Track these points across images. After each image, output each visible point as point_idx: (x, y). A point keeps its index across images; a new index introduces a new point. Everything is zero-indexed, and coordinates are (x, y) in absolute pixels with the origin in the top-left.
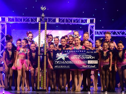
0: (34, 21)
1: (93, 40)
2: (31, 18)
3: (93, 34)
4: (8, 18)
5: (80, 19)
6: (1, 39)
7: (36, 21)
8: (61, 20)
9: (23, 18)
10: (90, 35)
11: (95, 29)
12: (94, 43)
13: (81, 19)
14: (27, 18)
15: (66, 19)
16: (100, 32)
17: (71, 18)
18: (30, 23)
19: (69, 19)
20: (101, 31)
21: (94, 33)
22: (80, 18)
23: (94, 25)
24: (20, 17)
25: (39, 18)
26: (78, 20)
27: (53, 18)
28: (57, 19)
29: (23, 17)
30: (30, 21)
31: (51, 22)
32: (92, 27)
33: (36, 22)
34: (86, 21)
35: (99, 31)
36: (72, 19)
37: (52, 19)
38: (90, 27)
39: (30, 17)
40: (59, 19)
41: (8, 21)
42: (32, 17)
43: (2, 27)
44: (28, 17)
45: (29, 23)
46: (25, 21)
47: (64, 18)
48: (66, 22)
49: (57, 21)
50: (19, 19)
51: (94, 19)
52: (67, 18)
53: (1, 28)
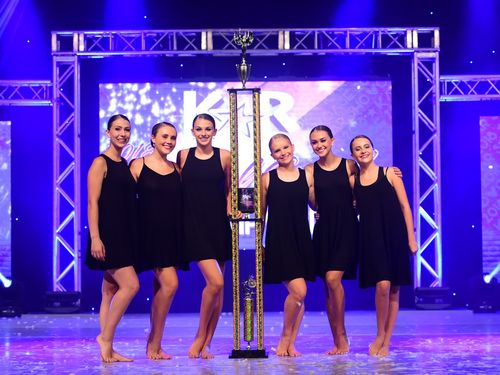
0: (191, 48)
1: (431, 118)
2: (177, 34)
3: (431, 93)
4: (85, 35)
5: (376, 33)
6: (60, 125)
7: (199, 47)
8: (300, 37)
9: (145, 34)
10: (419, 99)
11: (441, 73)
12: (435, 132)
13: (380, 33)
14: (163, 34)
15: (321, 35)
16: (462, 84)
17: (338, 31)
18: (176, 55)
19: (333, 32)
20: (465, 78)
21: (436, 88)
22: (377, 29)
23: (435, 55)
24: (133, 33)
25: (210, 35)
26: (371, 36)
27: (268, 32)
28: (284, 33)
29: (146, 31)
30: (175, 48)
31: (261, 47)
32: (429, 63)
33: (200, 52)
34: (402, 38)
35: (454, 79)
36: (346, 32)
37: (261, 37)
38: (419, 65)
39: (175, 31)
40: (292, 35)
41: (86, 50)
42: (181, 32)
43: (60, 75)
44: (167, 32)
45: (168, 53)
46: (155, 49)
47: (310, 30)
48: (319, 48)
49: (284, 42)
50: (129, 39)
51: (433, 32)
52: (324, 30)
53: (59, 80)
